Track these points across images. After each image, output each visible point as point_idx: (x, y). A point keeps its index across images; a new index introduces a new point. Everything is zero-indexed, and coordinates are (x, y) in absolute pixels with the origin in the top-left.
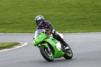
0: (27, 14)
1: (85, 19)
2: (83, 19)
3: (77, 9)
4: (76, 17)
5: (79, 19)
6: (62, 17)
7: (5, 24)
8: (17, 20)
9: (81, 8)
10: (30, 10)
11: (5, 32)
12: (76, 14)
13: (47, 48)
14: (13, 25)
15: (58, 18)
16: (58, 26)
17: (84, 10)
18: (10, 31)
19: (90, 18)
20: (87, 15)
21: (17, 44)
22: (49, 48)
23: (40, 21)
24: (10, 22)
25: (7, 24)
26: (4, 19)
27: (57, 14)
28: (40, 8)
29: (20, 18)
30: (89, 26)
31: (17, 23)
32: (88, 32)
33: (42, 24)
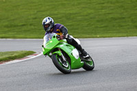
1: (124, 18)
2: (120, 18)
3: (112, 5)
4: (111, 16)
5: (115, 19)
6: (91, 16)
7: (15, 26)
8: (31, 20)
9: (118, 4)
10: (47, 7)
11: (14, 38)
12: (111, 12)
14: (25, 28)
15: (87, 17)
16: (86, 28)
17: (122, 6)
18: (21, 36)
19: (129, 17)
20: (125, 14)
21: (31, 53)
22: (63, 57)
23: (49, 25)
24: (21, 24)
25: (18, 26)
26: (14, 20)
27: (85, 13)
28: (62, 4)
29: (36, 18)
30: (128, 28)
31: (31, 25)
32: (127, 36)
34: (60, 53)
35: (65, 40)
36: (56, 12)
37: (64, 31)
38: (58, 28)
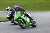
0: (31, 2)
13: (22, 21)
23: (17, 8)
27: (46, 2)
29: (28, 4)
33: (18, 9)
34: (21, 20)
35: (24, 14)
36: (35, 2)
37: (23, 10)
38: (21, 9)
